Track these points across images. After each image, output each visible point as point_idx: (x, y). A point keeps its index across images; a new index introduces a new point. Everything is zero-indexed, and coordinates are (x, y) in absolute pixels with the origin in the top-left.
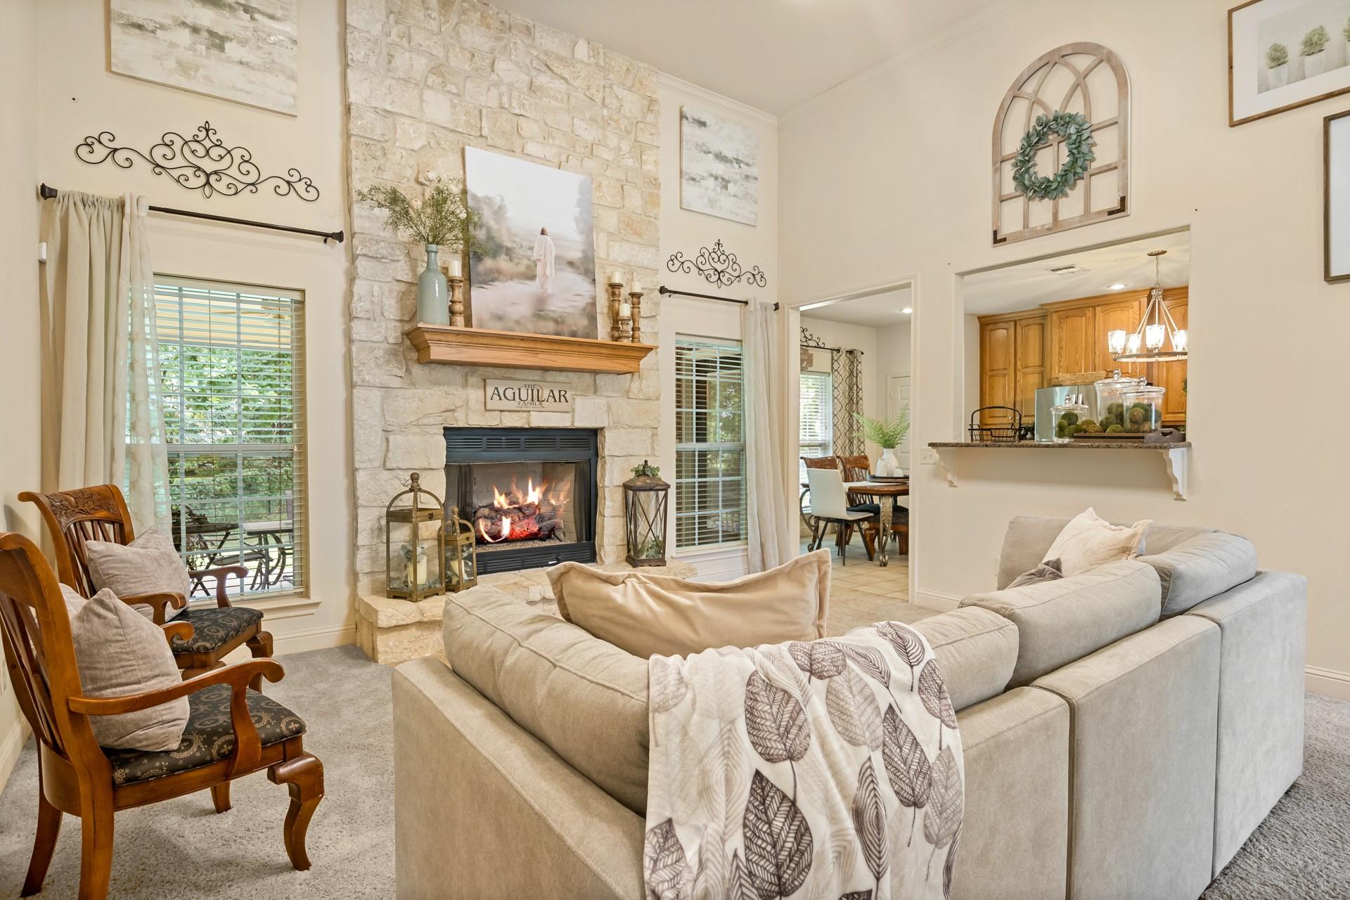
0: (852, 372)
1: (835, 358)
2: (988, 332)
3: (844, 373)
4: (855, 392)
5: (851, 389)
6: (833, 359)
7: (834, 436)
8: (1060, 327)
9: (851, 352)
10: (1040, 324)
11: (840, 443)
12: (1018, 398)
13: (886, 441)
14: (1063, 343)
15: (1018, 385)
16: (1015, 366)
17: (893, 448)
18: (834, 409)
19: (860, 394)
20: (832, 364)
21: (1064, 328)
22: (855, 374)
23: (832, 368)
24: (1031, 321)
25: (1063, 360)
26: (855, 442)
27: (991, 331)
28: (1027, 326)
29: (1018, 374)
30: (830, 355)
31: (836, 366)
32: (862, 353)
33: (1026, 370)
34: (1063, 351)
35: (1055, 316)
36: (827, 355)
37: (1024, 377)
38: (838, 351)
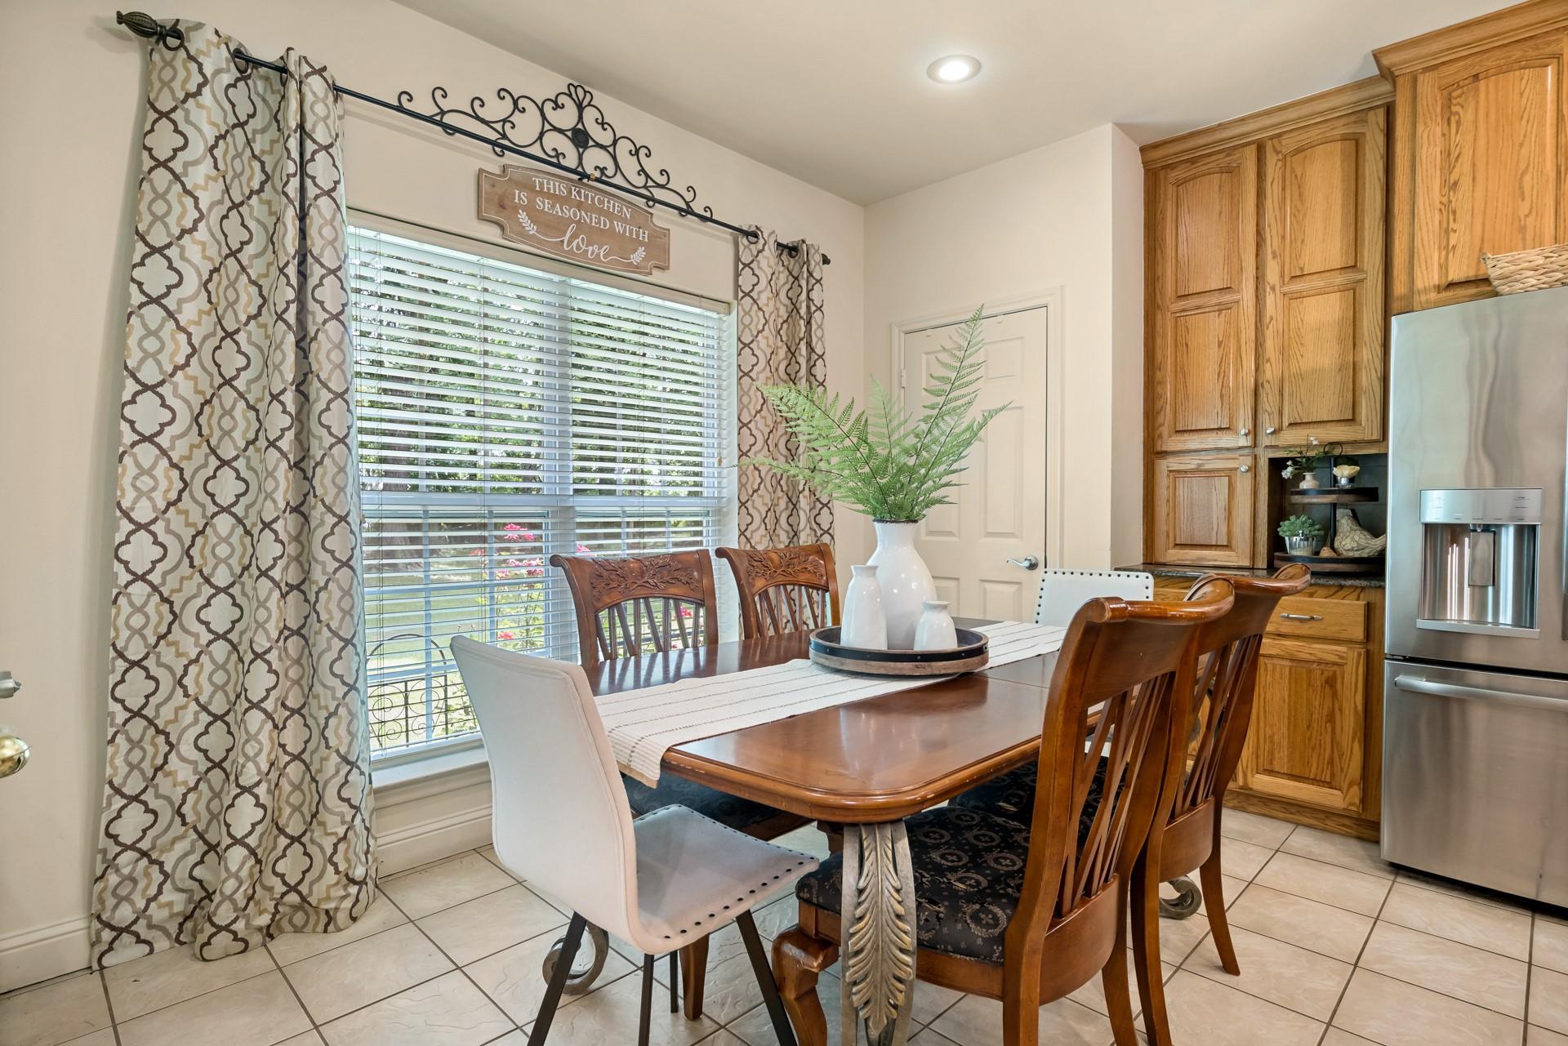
0: (794, 307)
1: (746, 258)
2: (1171, 190)
3: (773, 307)
4: (803, 361)
5: (792, 353)
6: (737, 259)
7: (742, 486)
8: (1448, 118)
9: (792, 250)
10: (1344, 138)
11: (759, 504)
12: (1270, 372)
13: (884, 491)
14: (1464, 167)
15: (1269, 334)
16: (1259, 279)
17: (912, 520)
18: (742, 407)
19: (819, 371)
20: (737, 275)
21: (1467, 116)
22: (803, 311)
23: (737, 286)
24: (1314, 134)
25: (1461, 226)
26: (804, 503)
27: (1179, 184)
28: (1298, 151)
29: (1270, 299)
30: (729, 249)
31: (746, 281)
32: (826, 261)
33: (1296, 286)
34: (1461, 199)
35: (1428, 86)
36: (718, 248)
37: (1287, 310)
38: (753, 235)
